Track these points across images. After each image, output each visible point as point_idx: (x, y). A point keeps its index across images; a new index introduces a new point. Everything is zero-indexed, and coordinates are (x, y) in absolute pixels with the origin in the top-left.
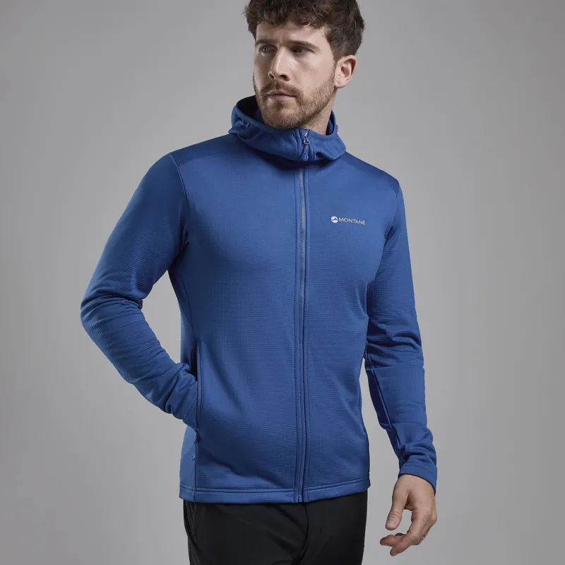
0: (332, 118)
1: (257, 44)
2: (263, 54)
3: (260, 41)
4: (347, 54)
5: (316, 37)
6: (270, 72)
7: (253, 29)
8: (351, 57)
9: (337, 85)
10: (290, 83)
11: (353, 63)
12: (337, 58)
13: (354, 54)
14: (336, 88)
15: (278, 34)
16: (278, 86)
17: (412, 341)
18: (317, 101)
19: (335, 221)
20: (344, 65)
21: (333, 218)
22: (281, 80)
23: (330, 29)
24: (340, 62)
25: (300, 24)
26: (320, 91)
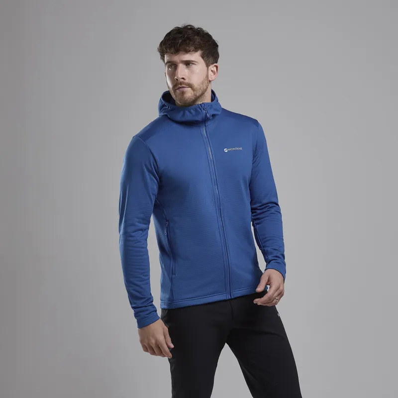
0: (213, 92)
1: (166, 64)
2: (170, 69)
3: (168, 62)
4: (213, 63)
5: (196, 56)
6: (176, 77)
7: (163, 57)
8: (215, 64)
9: (210, 79)
10: (187, 81)
11: (217, 67)
12: (208, 66)
13: (216, 63)
14: (210, 81)
15: (176, 58)
16: (181, 83)
17: (275, 205)
18: (202, 88)
19: (226, 151)
20: (212, 69)
21: (225, 149)
22: (182, 80)
23: (202, 52)
24: (210, 68)
25: (187, 52)
26: (202, 83)
